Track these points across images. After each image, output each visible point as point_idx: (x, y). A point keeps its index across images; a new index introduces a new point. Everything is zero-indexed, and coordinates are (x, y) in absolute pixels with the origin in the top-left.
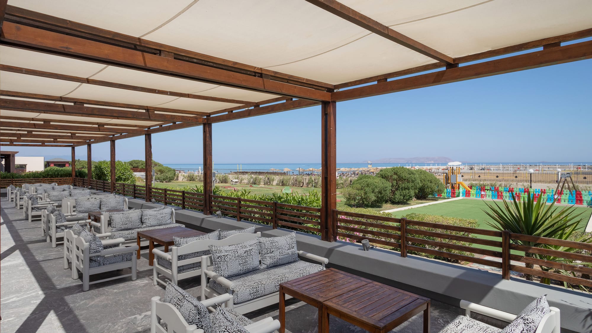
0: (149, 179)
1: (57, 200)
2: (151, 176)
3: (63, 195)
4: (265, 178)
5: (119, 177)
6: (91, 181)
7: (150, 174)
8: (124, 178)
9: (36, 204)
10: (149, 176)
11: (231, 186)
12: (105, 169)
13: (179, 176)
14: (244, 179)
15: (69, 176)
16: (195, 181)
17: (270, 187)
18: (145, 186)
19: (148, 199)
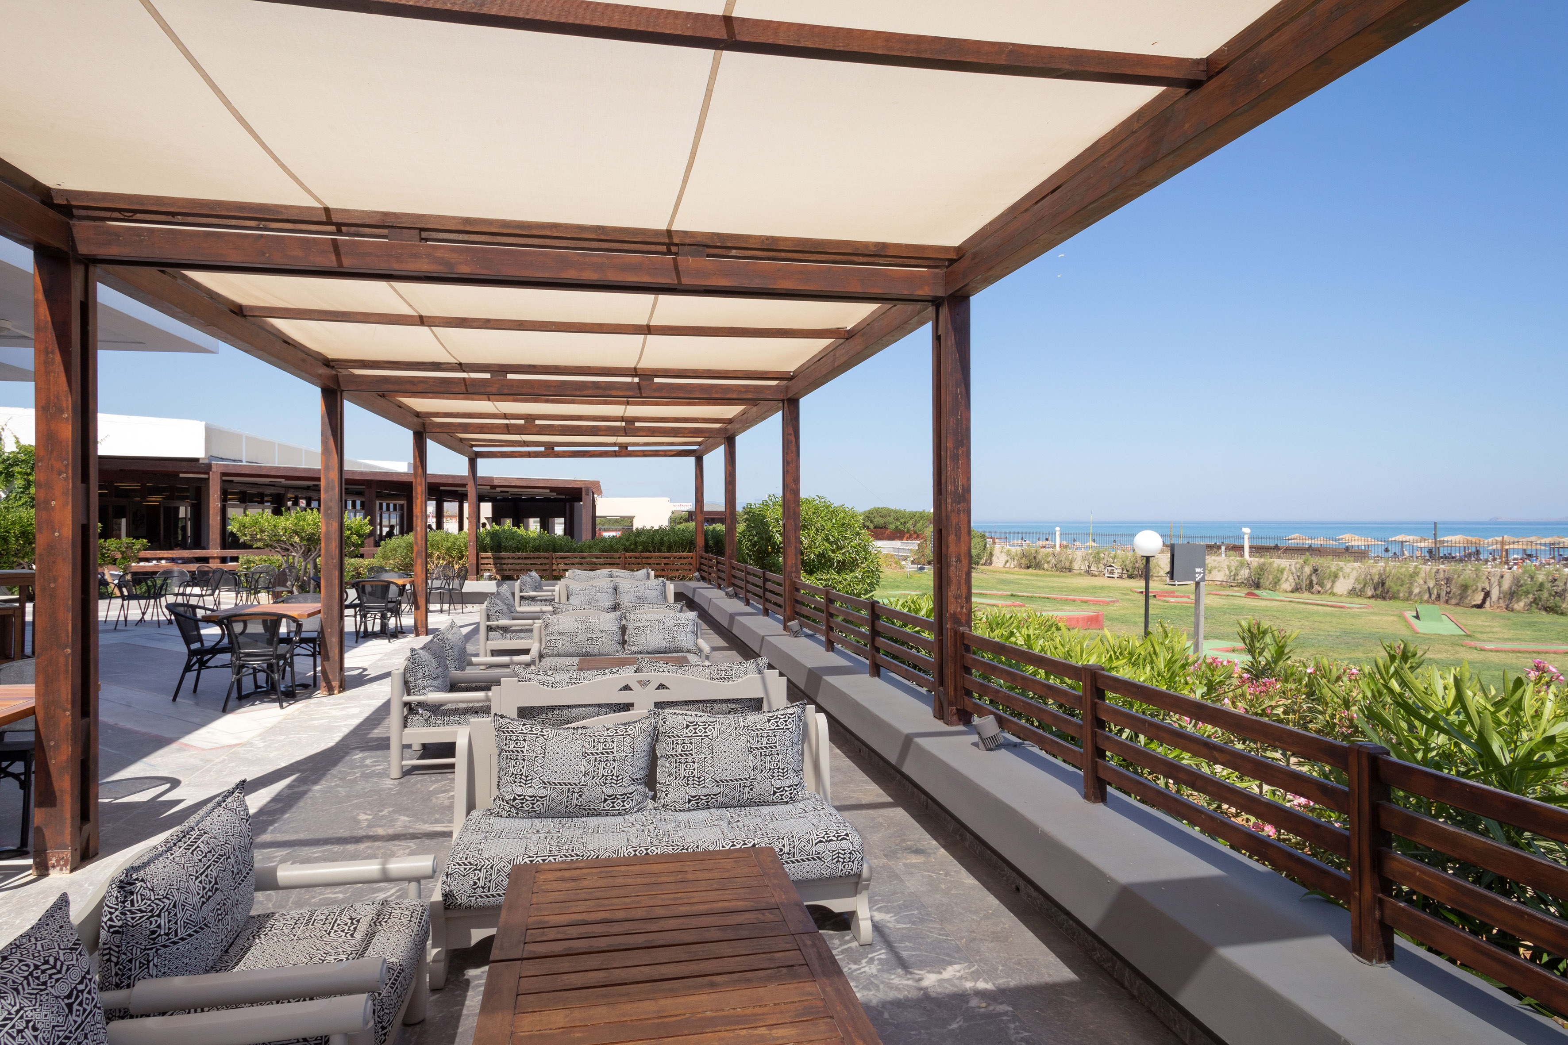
0: (954, 580)
1: (573, 650)
2: (965, 562)
3: (593, 631)
4: (1302, 567)
5: (821, 555)
6: (734, 568)
7: (963, 548)
8: (839, 562)
9: (424, 688)
10: (959, 560)
11: (1174, 592)
12: (774, 527)
13: (994, 553)
14: (1215, 568)
15: (690, 548)
16: (1043, 569)
17: (1326, 599)
18: (932, 619)
19: (951, 704)
